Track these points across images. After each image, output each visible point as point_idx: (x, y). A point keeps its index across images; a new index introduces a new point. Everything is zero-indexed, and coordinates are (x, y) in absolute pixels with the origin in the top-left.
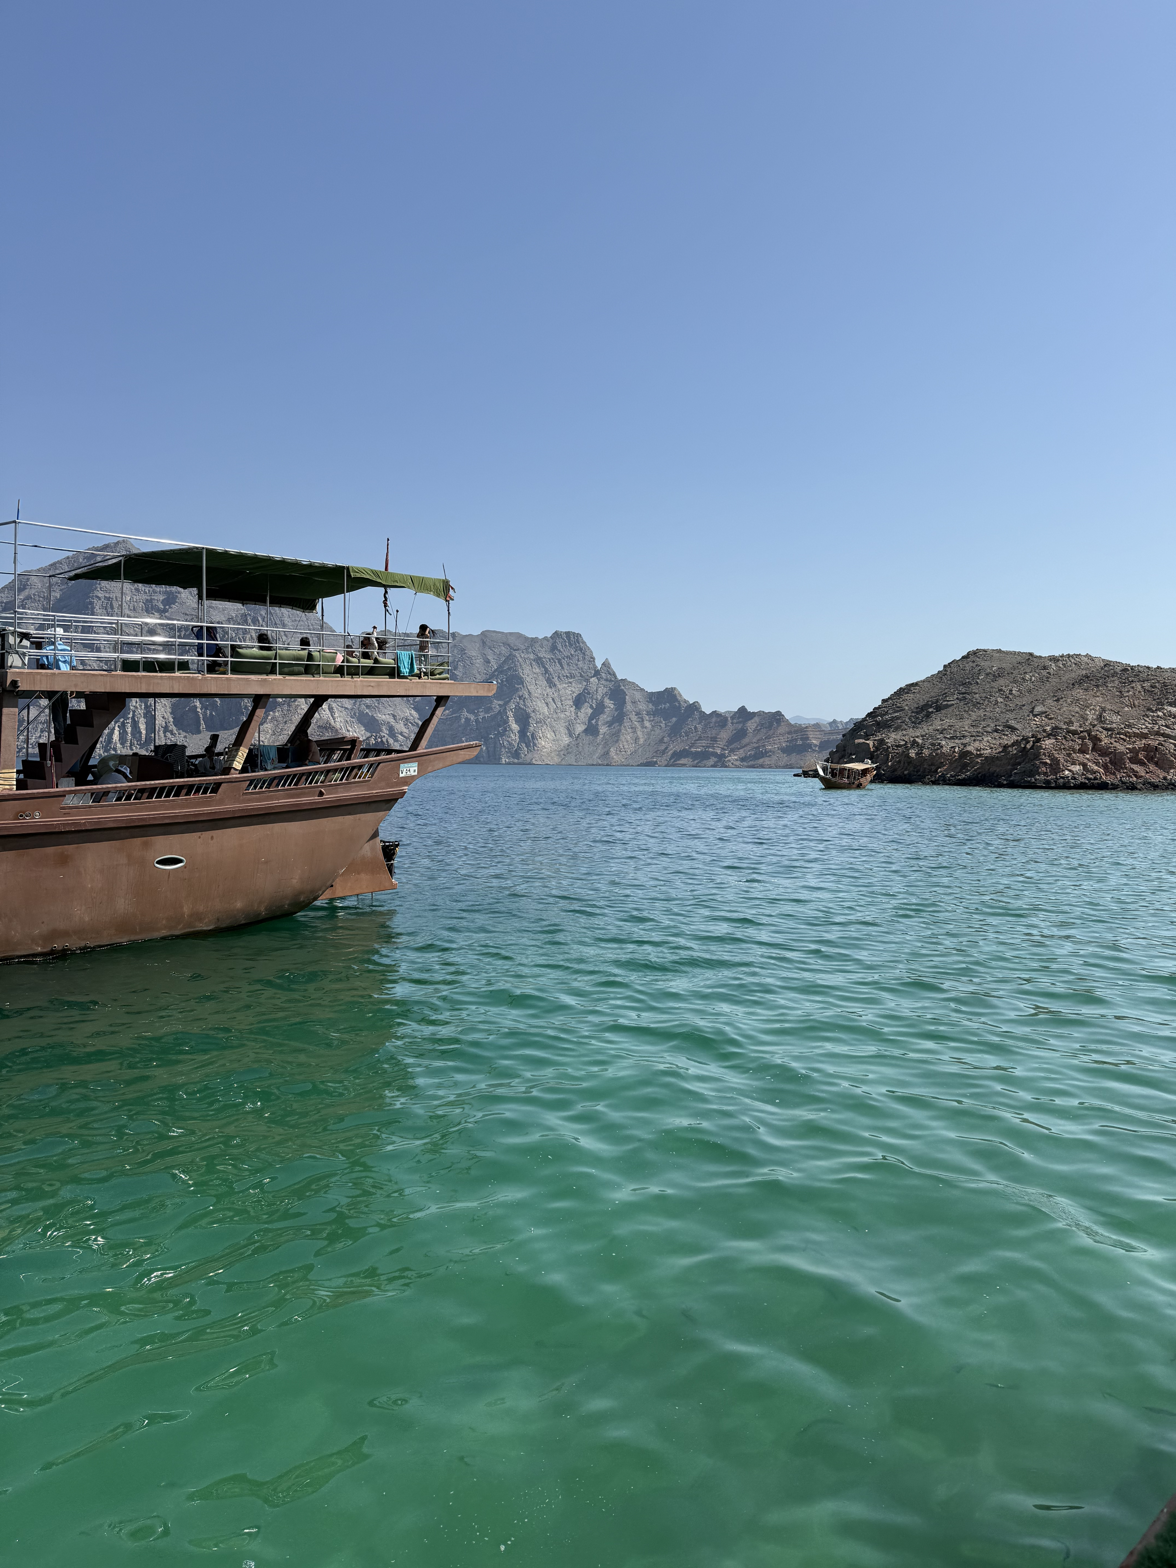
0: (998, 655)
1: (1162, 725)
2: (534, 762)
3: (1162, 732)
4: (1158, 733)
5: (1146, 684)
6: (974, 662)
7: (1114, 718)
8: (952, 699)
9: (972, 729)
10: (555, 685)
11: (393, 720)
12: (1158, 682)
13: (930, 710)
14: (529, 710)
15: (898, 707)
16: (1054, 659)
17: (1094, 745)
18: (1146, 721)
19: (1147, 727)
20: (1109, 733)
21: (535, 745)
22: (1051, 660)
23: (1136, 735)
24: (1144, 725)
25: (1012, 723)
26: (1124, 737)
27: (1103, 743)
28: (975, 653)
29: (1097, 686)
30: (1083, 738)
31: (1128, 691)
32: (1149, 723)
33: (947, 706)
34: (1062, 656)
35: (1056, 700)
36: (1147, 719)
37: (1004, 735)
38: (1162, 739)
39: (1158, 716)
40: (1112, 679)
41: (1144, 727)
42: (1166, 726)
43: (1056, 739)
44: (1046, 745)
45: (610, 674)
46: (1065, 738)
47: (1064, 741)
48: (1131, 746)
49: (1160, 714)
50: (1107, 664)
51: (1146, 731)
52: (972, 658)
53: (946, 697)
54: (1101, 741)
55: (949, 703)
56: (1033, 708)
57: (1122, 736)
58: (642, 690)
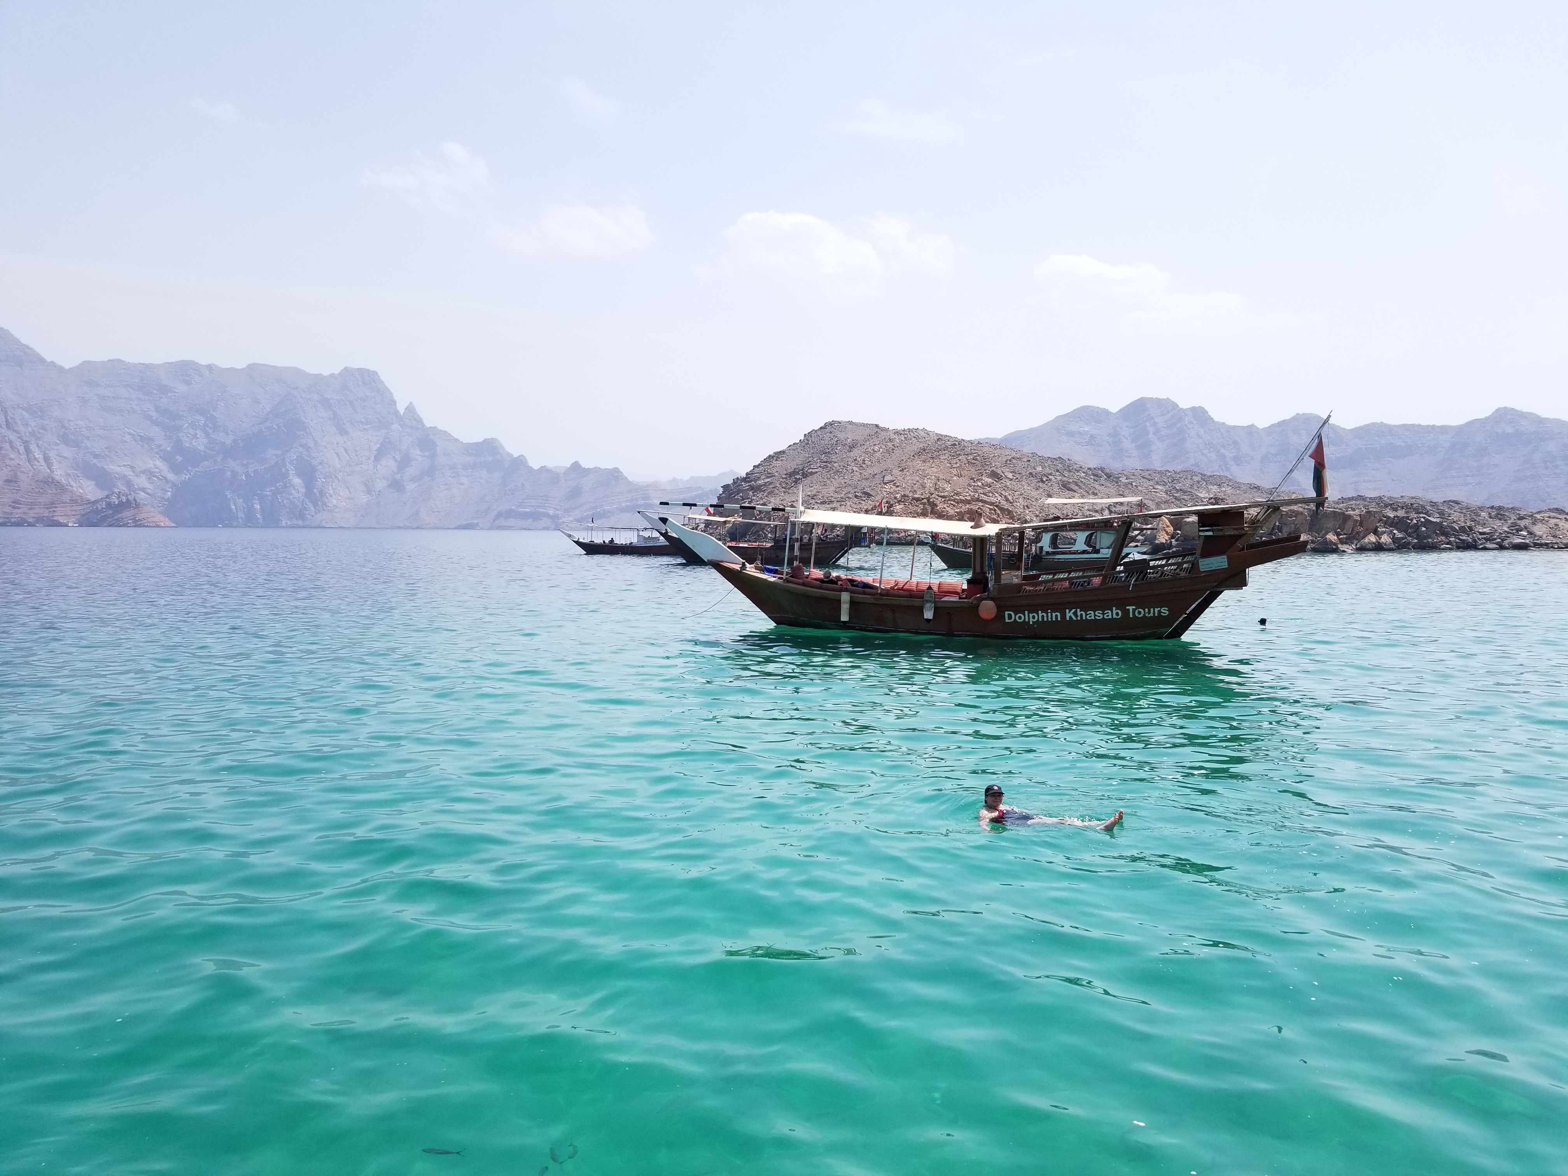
0: (850, 426)
1: (981, 493)
2: (325, 525)
3: (981, 498)
4: (978, 500)
5: (970, 457)
6: (831, 432)
7: (946, 485)
8: (815, 467)
9: (836, 495)
10: (346, 433)
11: (132, 473)
12: (979, 455)
13: (798, 477)
14: (314, 462)
15: (770, 474)
16: (897, 432)
17: (932, 509)
18: (969, 490)
19: (970, 495)
20: (943, 499)
21: (324, 504)
22: (895, 433)
23: (962, 501)
24: (968, 493)
25: (868, 490)
26: (954, 503)
27: (938, 508)
28: (831, 424)
29: (933, 458)
30: (924, 504)
31: (957, 463)
32: (972, 492)
33: (812, 474)
34: (904, 430)
35: (900, 471)
36: (970, 488)
37: (862, 500)
38: (981, 504)
39: (978, 486)
40: (944, 452)
41: (968, 494)
42: (984, 494)
43: (905, 505)
44: (897, 510)
45: (415, 420)
46: (911, 504)
47: (910, 506)
48: (958, 510)
49: (980, 484)
50: (940, 438)
51: (969, 498)
52: (829, 429)
53: (810, 465)
54: (937, 506)
55: (813, 471)
56: (884, 477)
57: (952, 502)
58: (457, 440)
